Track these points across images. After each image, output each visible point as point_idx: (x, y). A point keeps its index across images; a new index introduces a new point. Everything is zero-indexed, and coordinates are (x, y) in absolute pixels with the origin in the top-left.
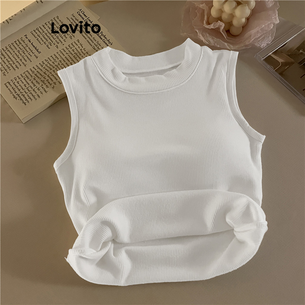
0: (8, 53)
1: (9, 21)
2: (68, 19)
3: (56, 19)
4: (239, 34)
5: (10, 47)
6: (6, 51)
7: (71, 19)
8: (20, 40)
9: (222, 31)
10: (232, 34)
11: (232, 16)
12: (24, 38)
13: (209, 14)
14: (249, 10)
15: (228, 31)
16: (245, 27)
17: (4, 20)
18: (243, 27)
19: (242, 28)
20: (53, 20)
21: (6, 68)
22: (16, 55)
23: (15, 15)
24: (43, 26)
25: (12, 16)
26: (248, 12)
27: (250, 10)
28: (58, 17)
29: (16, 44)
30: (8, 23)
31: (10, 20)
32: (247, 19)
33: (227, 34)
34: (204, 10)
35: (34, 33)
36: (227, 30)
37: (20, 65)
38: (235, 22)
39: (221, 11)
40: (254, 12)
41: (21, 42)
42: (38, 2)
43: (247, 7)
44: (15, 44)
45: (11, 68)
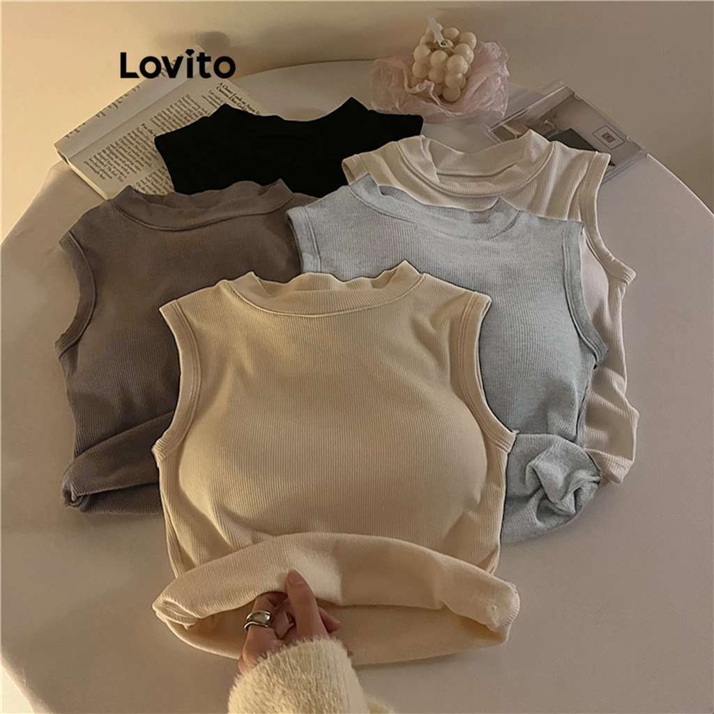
0: (121, 150)
2: (204, 98)
3: (186, 99)
4: (457, 99)
5: (122, 142)
6: (118, 148)
7: (208, 98)
8: (136, 132)
10: (448, 100)
11: (443, 71)
12: (141, 128)
13: (410, 75)
15: (441, 97)
16: (463, 90)
17: (109, 104)
19: (459, 90)
21: (122, 171)
22: (134, 152)
23: (126, 95)
25: (121, 98)
27: (468, 63)
28: (189, 97)
29: (131, 137)
30: (117, 107)
31: (120, 102)
33: (440, 100)
34: (402, 70)
35: (157, 121)
36: (439, 94)
37: (143, 166)
38: (448, 80)
39: (427, 66)
40: (473, 66)
41: (138, 134)
44: (129, 138)
45: (129, 170)
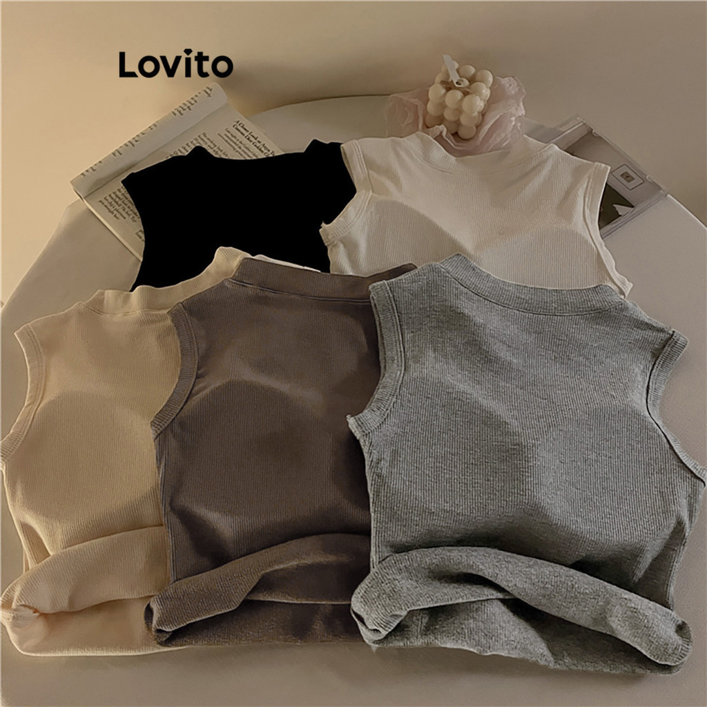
1: (134, 142)
2: (220, 136)
3: (202, 136)
4: (472, 136)
7: (225, 137)
9: (446, 136)
10: (464, 138)
11: (459, 111)
13: (426, 113)
14: (482, 101)
15: (455, 134)
16: (479, 126)
17: (126, 142)
18: (477, 127)
19: (475, 128)
20: (198, 138)
23: (143, 134)
24: (185, 148)
25: (137, 136)
26: (480, 104)
27: (484, 101)
28: (205, 135)
30: (133, 145)
31: (136, 141)
32: (480, 115)
33: (455, 139)
34: (417, 106)
36: (453, 132)
38: (463, 120)
39: (442, 106)
40: (490, 103)
42: (175, 114)
43: (478, 97)
